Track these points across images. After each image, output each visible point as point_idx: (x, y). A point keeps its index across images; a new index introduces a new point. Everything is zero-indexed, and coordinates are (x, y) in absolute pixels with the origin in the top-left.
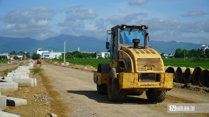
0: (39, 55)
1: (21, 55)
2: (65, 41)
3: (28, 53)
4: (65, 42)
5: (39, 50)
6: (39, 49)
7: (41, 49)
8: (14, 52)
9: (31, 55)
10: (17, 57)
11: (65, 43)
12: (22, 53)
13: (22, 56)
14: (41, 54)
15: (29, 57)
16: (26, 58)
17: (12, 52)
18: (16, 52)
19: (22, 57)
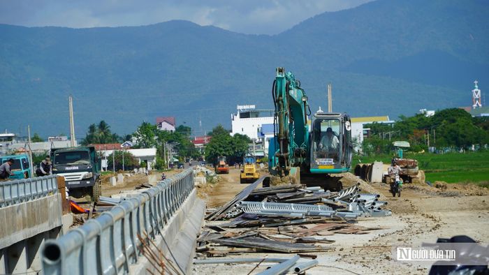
0: (243, 138)
1: (147, 146)
2: (329, 87)
3: (182, 129)
4: (329, 91)
5: (245, 115)
6: (240, 107)
7: (253, 107)
8: (102, 126)
9: (200, 138)
10: (129, 157)
11: (330, 96)
12: (148, 133)
13: (152, 152)
14: (252, 134)
15: (187, 154)
16: (171, 158)
17: (92, 128)
18: (114, 129)
19: (152, 158)
